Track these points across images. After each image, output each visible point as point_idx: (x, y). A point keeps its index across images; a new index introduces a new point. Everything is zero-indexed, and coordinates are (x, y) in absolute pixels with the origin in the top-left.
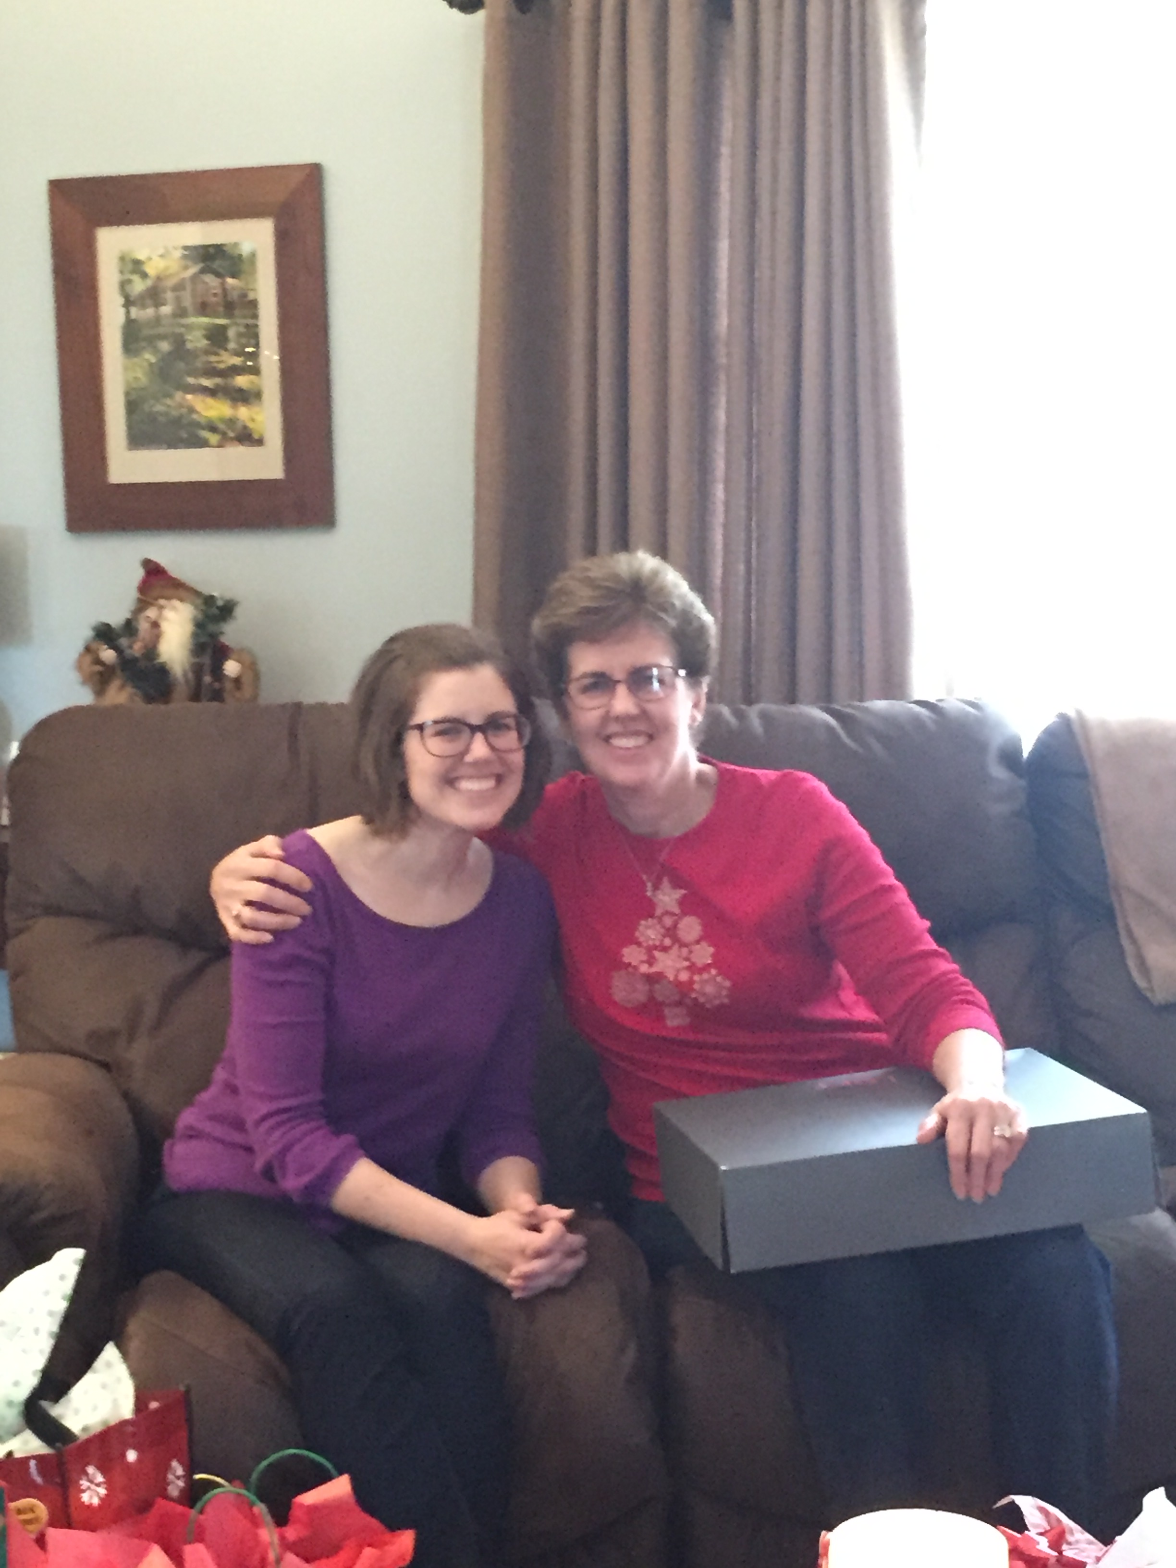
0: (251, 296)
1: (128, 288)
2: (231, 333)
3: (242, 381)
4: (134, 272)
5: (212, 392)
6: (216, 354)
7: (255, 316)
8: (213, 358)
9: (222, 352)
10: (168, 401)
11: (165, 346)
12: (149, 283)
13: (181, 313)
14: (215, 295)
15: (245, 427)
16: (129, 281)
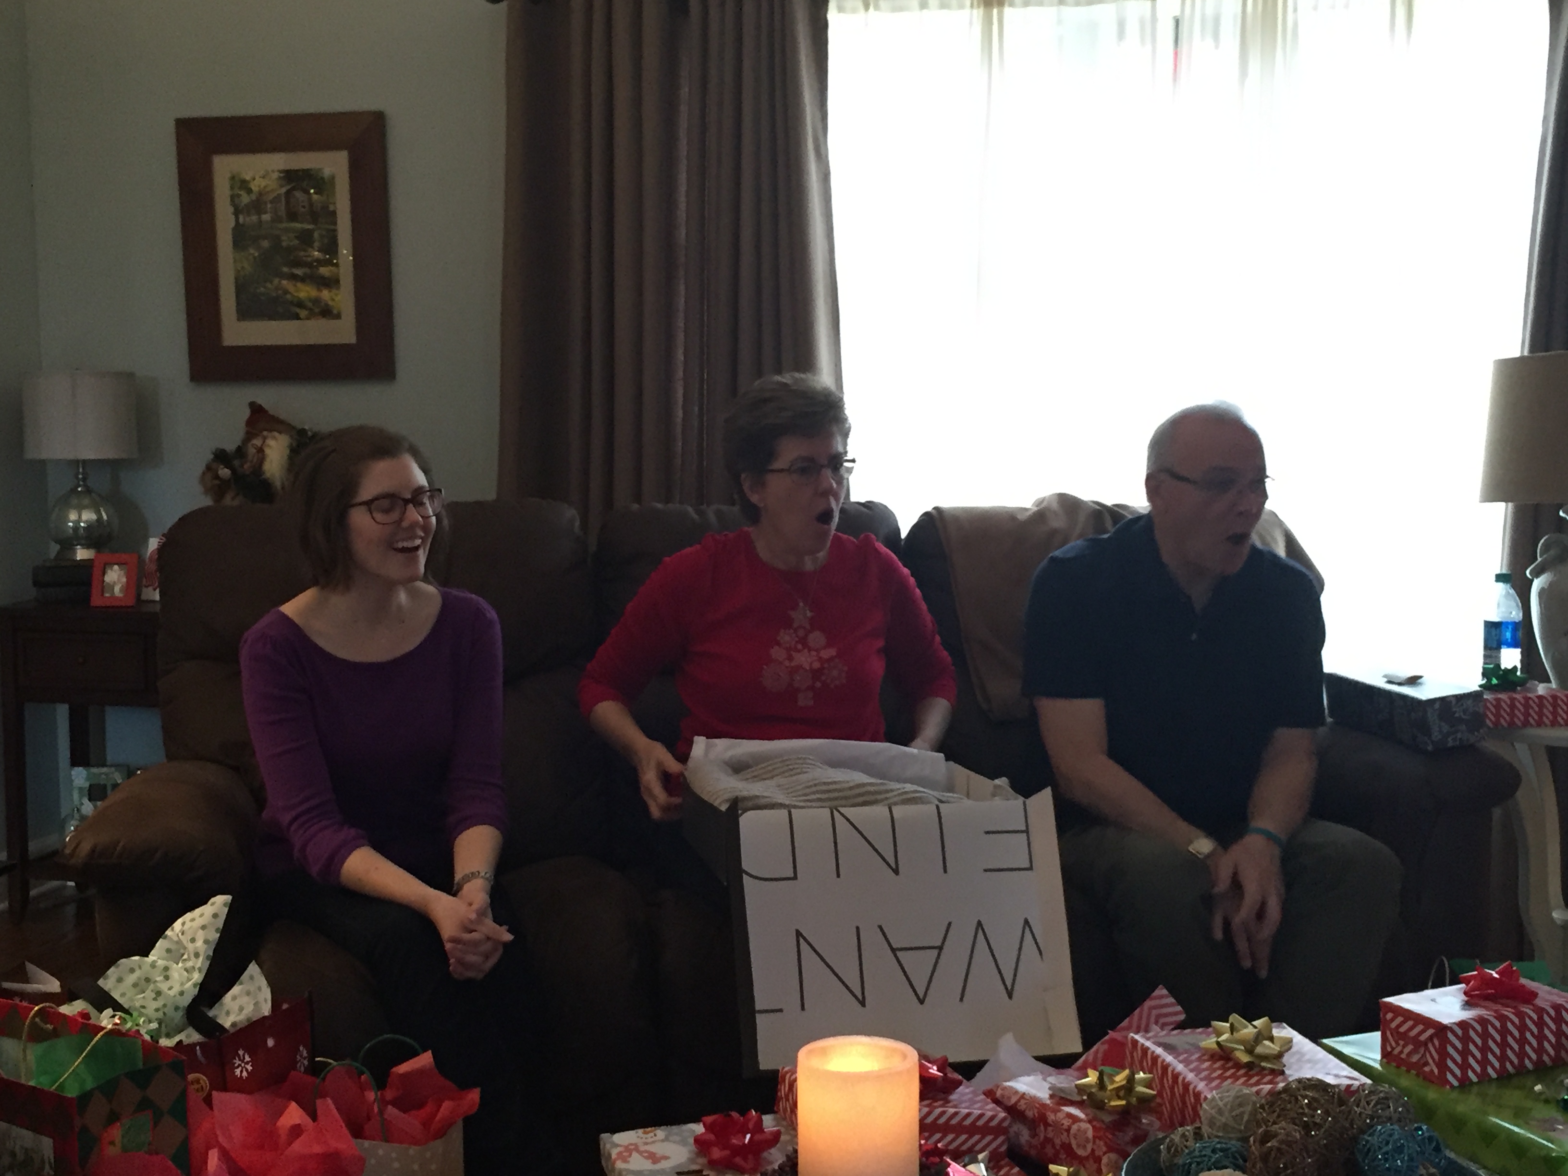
0: (331, 208)
1: (237, 201)
2: (316, 235)
3: (324, 271)
4: (240, 188)
5: (303, 280)
6: (305, 251)
7: (335, 224)
8: (302, 253)
9: (310, 249)
10: (269, 285)
11: (265, 244)
12: (254, 197)
13: (277, 219)
14: (304, 207)
15: (327, 305)
16: (239, 196)
